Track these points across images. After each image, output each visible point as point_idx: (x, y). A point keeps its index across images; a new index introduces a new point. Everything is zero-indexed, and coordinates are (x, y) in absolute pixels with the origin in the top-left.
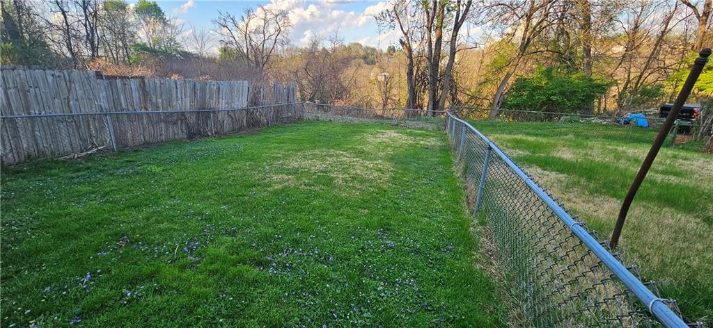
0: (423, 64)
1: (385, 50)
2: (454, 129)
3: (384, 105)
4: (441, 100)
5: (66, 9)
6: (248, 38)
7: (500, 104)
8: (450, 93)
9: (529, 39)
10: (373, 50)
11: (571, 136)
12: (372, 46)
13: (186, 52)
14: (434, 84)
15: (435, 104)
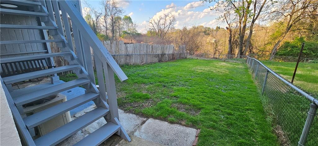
0: (236, 36)
1: (215, 28)
2: (250, 62)
3: (214, 54)
4: (244, 51)
5: (106, 21)
6: (159, 27)
7: (275, 54)
8: (249, 49)
9: (291, 25)
10: (209, 28)
11: (309, 68)
12: (208, 27)
13: (139, 33)
14: (241, 45)
15: (241, 53)
